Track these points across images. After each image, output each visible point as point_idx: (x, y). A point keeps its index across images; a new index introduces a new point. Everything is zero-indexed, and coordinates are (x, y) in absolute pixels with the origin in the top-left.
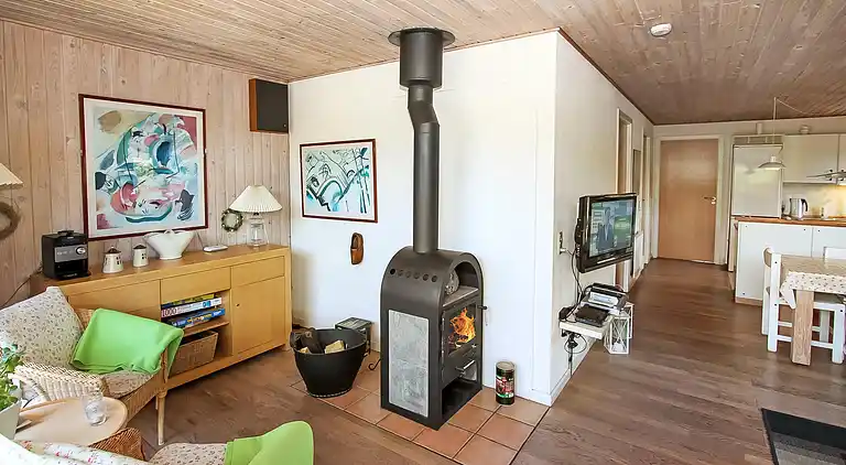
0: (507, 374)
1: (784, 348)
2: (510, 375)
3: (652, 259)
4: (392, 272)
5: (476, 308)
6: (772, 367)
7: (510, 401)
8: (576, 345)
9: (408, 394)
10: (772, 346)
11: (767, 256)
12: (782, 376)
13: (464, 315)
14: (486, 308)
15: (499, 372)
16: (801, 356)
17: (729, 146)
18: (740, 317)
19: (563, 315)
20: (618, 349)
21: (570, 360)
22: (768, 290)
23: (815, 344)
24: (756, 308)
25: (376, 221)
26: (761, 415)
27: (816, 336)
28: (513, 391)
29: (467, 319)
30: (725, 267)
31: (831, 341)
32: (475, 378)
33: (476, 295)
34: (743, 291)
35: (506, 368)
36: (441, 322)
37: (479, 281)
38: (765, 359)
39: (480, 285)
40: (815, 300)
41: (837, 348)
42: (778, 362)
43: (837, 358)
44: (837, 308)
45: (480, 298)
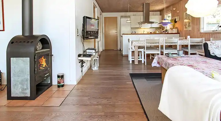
0: (61, 77)
1: (133, 61)
2: (62, 77)
3: (103, 50)
4: (12, 43)
5: (49, 56)
6: (131, 66)
7: (63, 86)
8: (83, 66)
9: (20, 90)
10: (131, 62)
11: (129, 40)
12: (133, 67)
13: (42, 58)
14: (53, 55)
15: (58, 77)
16: (136, 63)
17: (120, 18)
19: (79, 56)
20: (95, 68)
21: (82, 71)
22: (129, 49)
23: (139, 59)
24: (127, 56)
25: (4, 30)
26: (129, 75)
27: (139, 58)
28: (64, 82)
29: (44, 59)
30: (120, 50)
31: (141, 58)
32: (49, 82)
33: (49, 51)
35: (61, 74)
36: (35, 58)
37: (50, 46)
38: (129, 65)
39: (50, 48)
40: (138, 49)
41: (143, 60)
42: (132, 65)
43: (143, 62)
44: (142, 50)
45: (50, 52)
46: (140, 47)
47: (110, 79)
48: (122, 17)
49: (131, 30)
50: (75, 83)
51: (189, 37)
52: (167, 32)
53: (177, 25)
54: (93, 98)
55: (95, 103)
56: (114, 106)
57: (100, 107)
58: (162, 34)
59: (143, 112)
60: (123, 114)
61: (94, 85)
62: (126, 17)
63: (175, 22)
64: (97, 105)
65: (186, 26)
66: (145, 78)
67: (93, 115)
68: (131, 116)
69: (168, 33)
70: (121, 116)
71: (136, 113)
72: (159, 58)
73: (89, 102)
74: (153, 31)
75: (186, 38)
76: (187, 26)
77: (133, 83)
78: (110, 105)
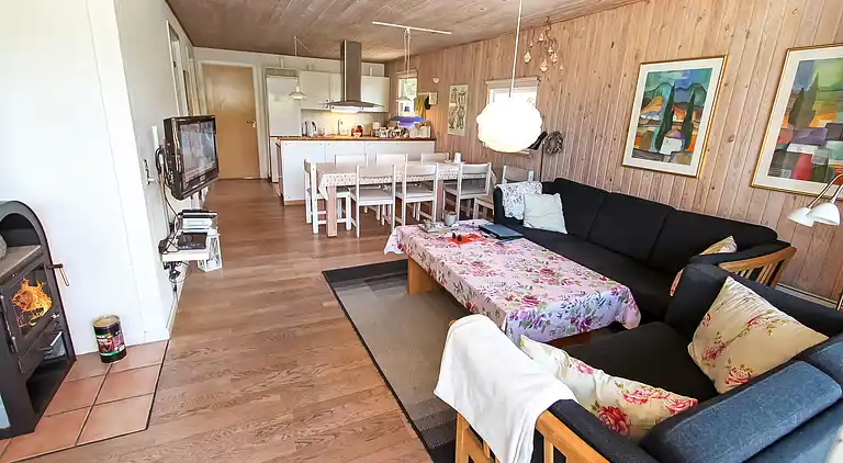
0: (109, 330)
1: (323, 228)
2: (115, 329)
5: (43, 271)
6: (317, 243)
7: (122, 354)
8: (178, 273)
10: (316, 230)
11: (307, 166)
12: (324, 247)
13: (26, 287)
14: (58, 266)
15: (99, 331)
16: (332, 232)
17: (262, 75)
18: (289, 215)
19: (162, 249)
20: (213, 266)
21: (175, 289)
23: (338, 221)
24: (301, 206)
26: (323, 276)
28: (123, 343)
29: (32, 289)
30: (269, 179)
32: (62, 353)
34: (290, 196)
35: (107, 324)
37: (39, 232)
38: (313, 239)
39: (41, 239)
40: (338, 191)
41: (348, 220)
42: (320, 239)
43: (349, 227)
44: (346, 195)
45: (45, 257)
46: (340, 189)
47: (270, 299)
48: (270, 71)
49: (302, 118)
50: (166, 335)
51: (458, 156)
52: (405, 136)
53: (430, 115)
54: (245, 374)
55: (257, 389)
56: (310, 386)
57: (276, 398)
58: (392, 139)
59: (382, 382)
60: (339, 402)
61: (230, 331)
62: (282, 73)
63: (427, 106)
64: (264, 394)
65: (452, 125)
66: (367, 281)
67: (266, 428)
68: (359, 402)
69: (408, 139)
70: (337, 409)
71: (370, 391)
72: (403, 236)
73: (237, 391)
74: (367, 123)
75: (452, 158)
76: (455, 125)
77: (340, 302)
78: (302, 384)
